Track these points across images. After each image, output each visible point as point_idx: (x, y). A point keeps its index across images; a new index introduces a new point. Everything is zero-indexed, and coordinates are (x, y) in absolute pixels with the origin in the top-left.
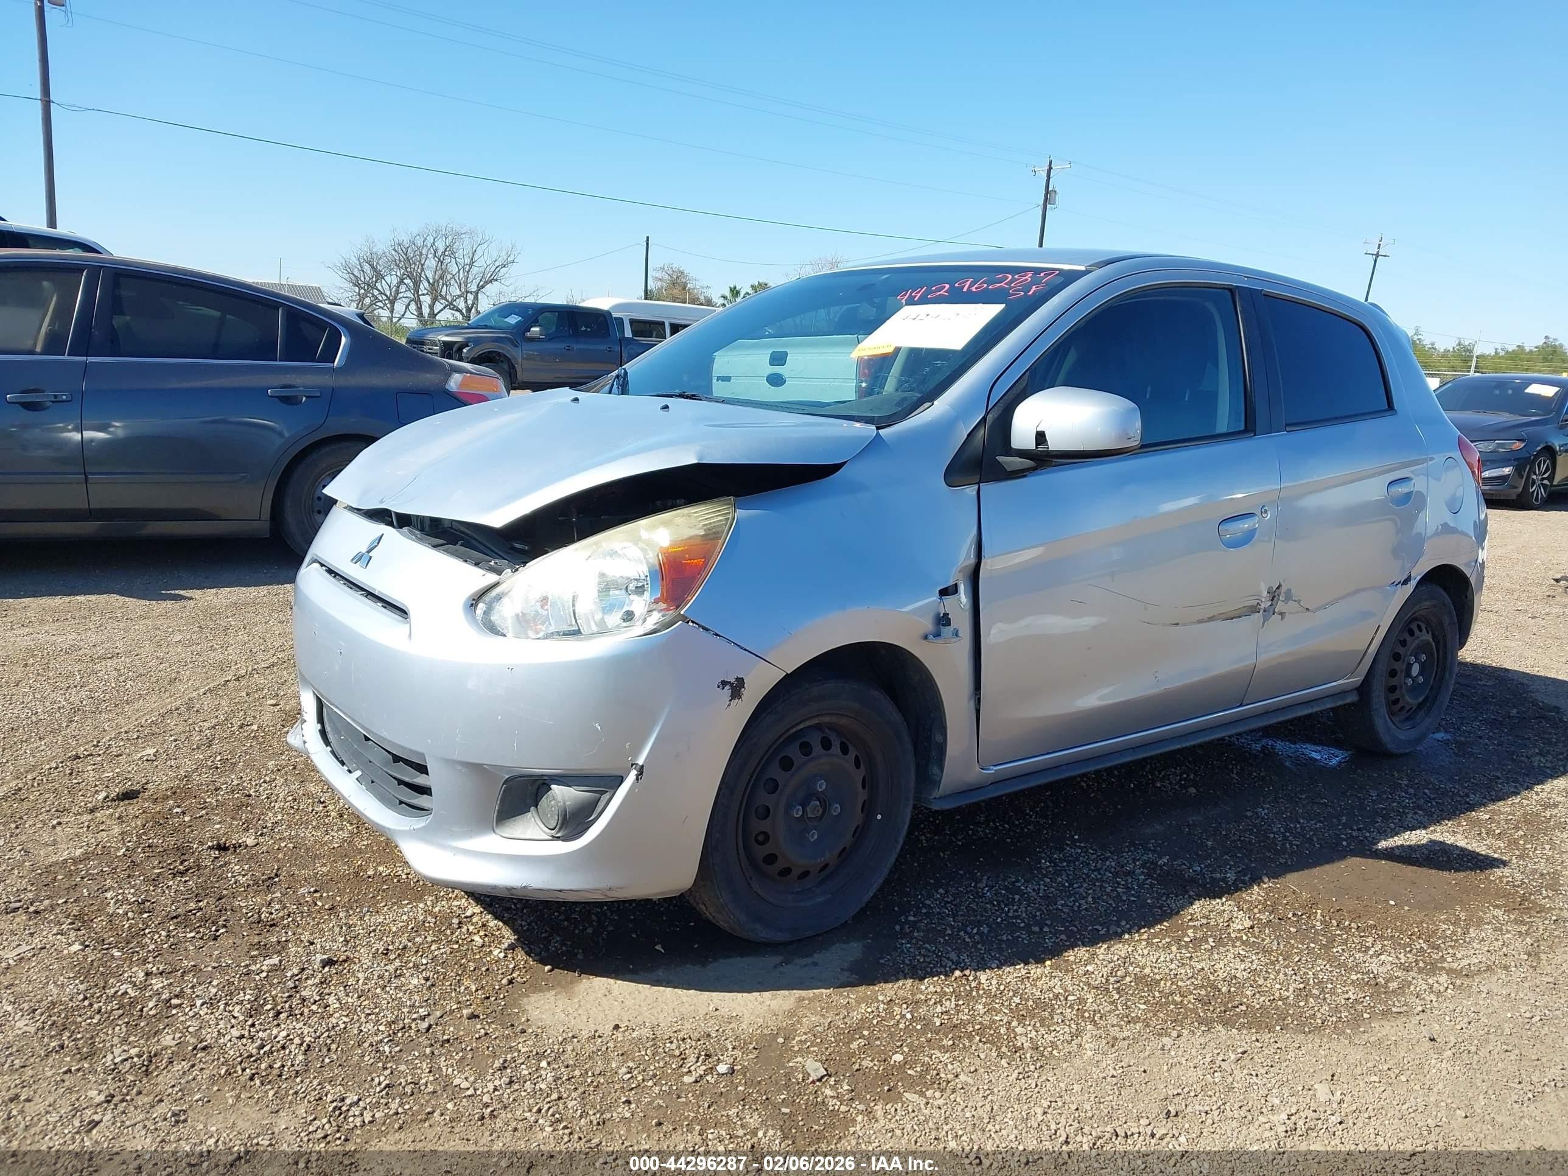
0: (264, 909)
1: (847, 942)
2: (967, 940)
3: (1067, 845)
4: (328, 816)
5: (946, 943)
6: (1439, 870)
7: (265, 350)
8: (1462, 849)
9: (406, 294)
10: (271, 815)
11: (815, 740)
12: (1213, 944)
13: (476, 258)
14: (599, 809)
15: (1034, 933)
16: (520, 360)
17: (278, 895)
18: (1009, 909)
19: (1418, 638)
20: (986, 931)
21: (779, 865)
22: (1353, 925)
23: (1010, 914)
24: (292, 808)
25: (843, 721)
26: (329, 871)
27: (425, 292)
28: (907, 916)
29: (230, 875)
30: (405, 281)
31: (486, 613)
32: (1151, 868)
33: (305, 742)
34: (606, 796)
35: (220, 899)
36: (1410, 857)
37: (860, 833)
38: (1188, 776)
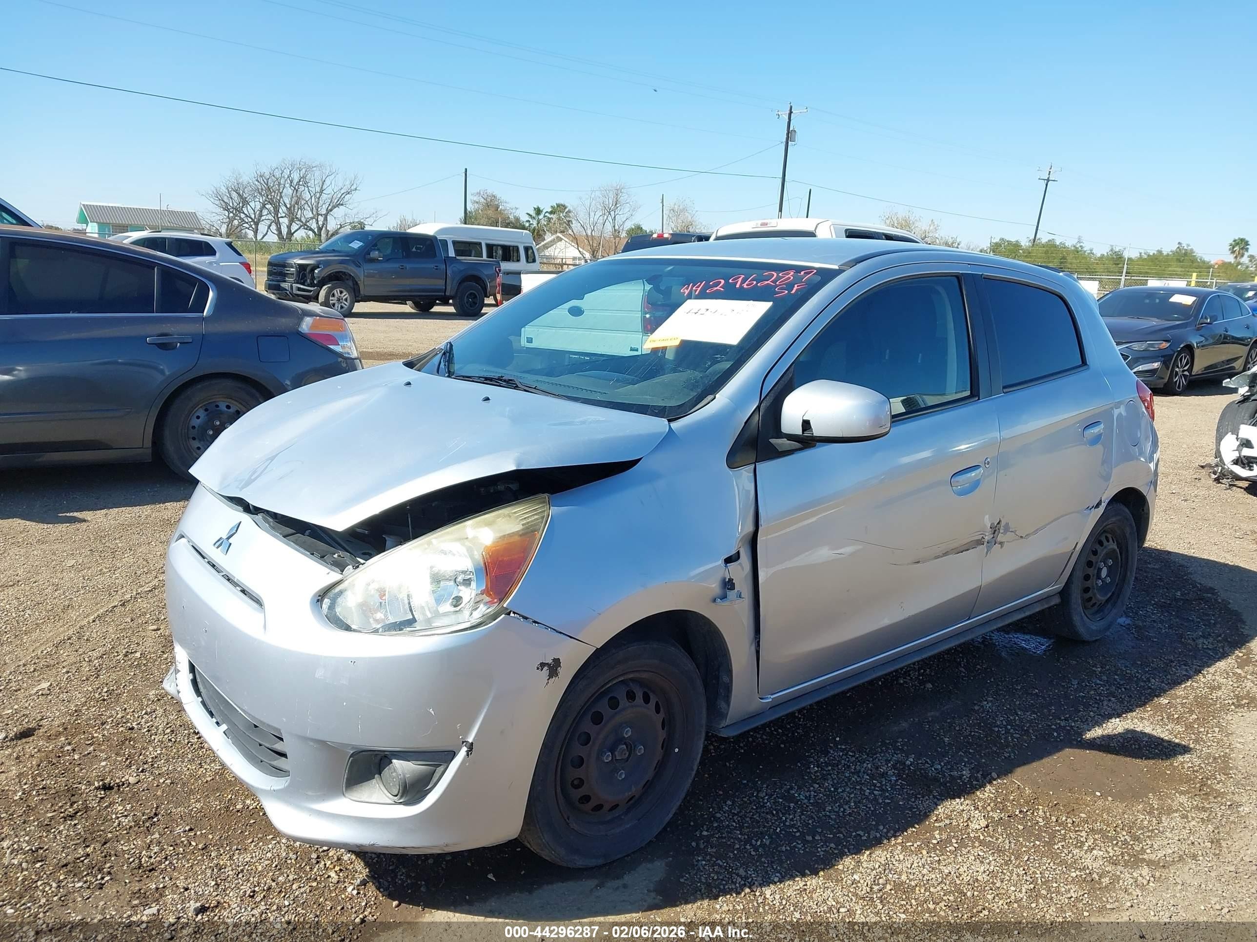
0: (144, 852)
1: (651, 861)
2: (753, 853)
3: (831, 748)
4: (202, 748)
5: (736, 858)
6: (1133, 757)
7: (142, 303)
8: (1150, 736)
9: (267, 217)
10: (151, 749)
11: (621, 695)
12: (956, 845)
13: (325, 187)
14: (435, 779)
15: (808, 841)
16: (362, 278)
17: (157, 836)
18: (786, 818)
19: (1105, 547)
20: (768, 843)
21: (593, 803)
22: (1069, 820)
23: (787, 824)
24: (170, 740)
25: (644, 675)
26: (202, 807)
27: (284, 215)
28: (702, 831)
29: (114, 816)
30: (267, 206)
31: (332, 607)
32: (899, 767)
33: (179, 692)
34: (441, 769)
35: (105, 843)
36: (1109, 746)
37: (661, 767)
38: (925, 671)
